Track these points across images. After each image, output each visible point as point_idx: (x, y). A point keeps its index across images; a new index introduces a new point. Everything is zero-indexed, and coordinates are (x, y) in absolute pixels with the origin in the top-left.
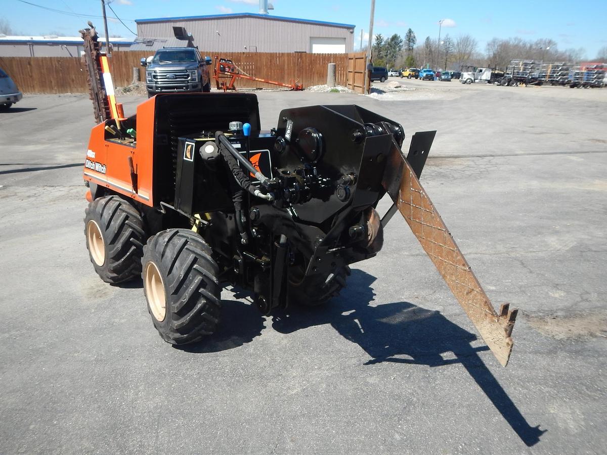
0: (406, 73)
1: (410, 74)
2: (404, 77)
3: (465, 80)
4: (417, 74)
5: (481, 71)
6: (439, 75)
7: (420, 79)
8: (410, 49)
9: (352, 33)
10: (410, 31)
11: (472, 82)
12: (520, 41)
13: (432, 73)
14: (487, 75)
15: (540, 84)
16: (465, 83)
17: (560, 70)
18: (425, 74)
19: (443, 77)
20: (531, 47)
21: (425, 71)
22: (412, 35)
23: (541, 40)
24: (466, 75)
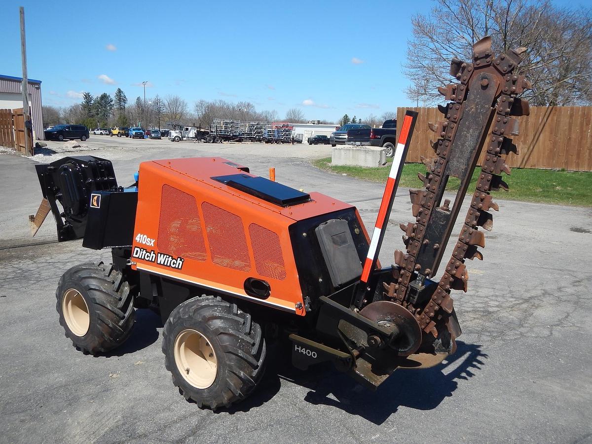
0: (116, 131)
1: (119, 132)
2: (114, 135)
3: (173, 138)
4: (127, 132)
5: (187, 129)
6: (149, 134)
7: (131, 137)
8: (122, 108)
9: (38, 88)
10: (120, 91)
11: (181, 139)
12: (225, 104)
13: (141, 131)
14: (192, 133)
15: (240, 140)
16: (174, 140)
17: (256, 129)
18: (134, 133)
19: (153, 135)
20: (233, 108)
21: (134, 130)
22: (122, 95)
23: (242, 103)
24: (174, 134)
